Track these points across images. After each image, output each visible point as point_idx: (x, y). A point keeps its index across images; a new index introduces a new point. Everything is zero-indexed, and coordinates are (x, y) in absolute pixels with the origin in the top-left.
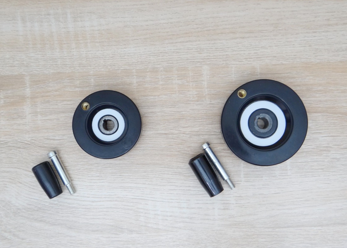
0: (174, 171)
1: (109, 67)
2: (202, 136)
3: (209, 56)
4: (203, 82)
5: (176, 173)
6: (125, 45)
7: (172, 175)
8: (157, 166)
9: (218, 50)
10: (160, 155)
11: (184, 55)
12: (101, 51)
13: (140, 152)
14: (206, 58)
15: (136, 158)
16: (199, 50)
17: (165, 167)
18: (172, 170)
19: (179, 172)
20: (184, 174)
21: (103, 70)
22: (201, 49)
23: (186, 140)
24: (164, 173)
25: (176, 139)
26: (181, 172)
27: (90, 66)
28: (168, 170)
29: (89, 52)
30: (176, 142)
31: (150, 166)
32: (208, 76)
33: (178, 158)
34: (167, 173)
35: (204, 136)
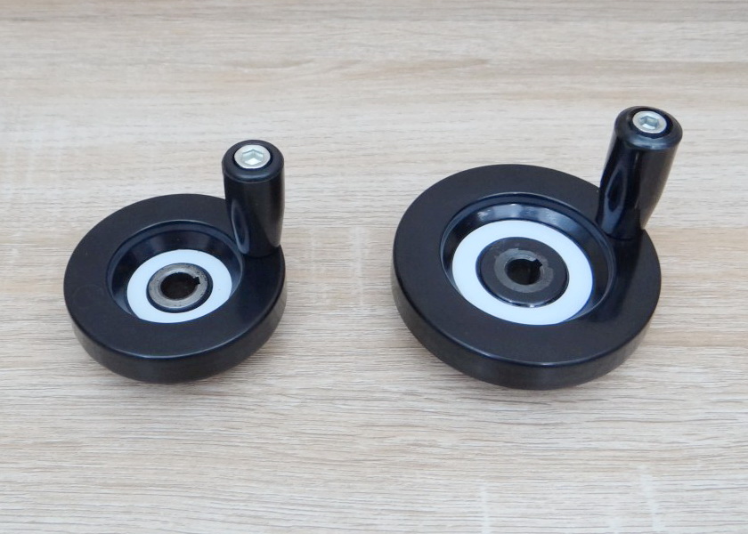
0: (235, 512)
1: (73, 224)
2: (342, 402)
3: (372, 206)
4: (351, 264)
5: (240, 516)
6: (132, 178)
7: (226, 525)
8: (172, 493)
9: (395, 194)
10: (190, 459)
11: (297, 202)
12: (61, 189)
13: (122, 446)
14: (361, 209)
15: (105, 466)
16: (341, 193)
17: (202, 497)
18: (228, 507)
19: (252, 513)
20: (271, 523)
21: (53, 229)
22: (347, 192)
23: (286, 412)
24: (196, 516)
25: (253, 410)
26: (260, 514)
27: (19, 221)
28: (212, 505)
29: (24, 191)
30: (252, 418)
31: (149, 493)
32: (367, 251)
33: (256, 468)
34: (210, 516)
35: (349, 402)
